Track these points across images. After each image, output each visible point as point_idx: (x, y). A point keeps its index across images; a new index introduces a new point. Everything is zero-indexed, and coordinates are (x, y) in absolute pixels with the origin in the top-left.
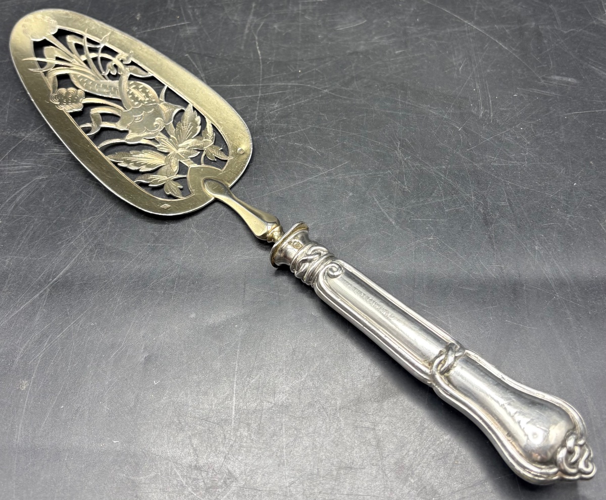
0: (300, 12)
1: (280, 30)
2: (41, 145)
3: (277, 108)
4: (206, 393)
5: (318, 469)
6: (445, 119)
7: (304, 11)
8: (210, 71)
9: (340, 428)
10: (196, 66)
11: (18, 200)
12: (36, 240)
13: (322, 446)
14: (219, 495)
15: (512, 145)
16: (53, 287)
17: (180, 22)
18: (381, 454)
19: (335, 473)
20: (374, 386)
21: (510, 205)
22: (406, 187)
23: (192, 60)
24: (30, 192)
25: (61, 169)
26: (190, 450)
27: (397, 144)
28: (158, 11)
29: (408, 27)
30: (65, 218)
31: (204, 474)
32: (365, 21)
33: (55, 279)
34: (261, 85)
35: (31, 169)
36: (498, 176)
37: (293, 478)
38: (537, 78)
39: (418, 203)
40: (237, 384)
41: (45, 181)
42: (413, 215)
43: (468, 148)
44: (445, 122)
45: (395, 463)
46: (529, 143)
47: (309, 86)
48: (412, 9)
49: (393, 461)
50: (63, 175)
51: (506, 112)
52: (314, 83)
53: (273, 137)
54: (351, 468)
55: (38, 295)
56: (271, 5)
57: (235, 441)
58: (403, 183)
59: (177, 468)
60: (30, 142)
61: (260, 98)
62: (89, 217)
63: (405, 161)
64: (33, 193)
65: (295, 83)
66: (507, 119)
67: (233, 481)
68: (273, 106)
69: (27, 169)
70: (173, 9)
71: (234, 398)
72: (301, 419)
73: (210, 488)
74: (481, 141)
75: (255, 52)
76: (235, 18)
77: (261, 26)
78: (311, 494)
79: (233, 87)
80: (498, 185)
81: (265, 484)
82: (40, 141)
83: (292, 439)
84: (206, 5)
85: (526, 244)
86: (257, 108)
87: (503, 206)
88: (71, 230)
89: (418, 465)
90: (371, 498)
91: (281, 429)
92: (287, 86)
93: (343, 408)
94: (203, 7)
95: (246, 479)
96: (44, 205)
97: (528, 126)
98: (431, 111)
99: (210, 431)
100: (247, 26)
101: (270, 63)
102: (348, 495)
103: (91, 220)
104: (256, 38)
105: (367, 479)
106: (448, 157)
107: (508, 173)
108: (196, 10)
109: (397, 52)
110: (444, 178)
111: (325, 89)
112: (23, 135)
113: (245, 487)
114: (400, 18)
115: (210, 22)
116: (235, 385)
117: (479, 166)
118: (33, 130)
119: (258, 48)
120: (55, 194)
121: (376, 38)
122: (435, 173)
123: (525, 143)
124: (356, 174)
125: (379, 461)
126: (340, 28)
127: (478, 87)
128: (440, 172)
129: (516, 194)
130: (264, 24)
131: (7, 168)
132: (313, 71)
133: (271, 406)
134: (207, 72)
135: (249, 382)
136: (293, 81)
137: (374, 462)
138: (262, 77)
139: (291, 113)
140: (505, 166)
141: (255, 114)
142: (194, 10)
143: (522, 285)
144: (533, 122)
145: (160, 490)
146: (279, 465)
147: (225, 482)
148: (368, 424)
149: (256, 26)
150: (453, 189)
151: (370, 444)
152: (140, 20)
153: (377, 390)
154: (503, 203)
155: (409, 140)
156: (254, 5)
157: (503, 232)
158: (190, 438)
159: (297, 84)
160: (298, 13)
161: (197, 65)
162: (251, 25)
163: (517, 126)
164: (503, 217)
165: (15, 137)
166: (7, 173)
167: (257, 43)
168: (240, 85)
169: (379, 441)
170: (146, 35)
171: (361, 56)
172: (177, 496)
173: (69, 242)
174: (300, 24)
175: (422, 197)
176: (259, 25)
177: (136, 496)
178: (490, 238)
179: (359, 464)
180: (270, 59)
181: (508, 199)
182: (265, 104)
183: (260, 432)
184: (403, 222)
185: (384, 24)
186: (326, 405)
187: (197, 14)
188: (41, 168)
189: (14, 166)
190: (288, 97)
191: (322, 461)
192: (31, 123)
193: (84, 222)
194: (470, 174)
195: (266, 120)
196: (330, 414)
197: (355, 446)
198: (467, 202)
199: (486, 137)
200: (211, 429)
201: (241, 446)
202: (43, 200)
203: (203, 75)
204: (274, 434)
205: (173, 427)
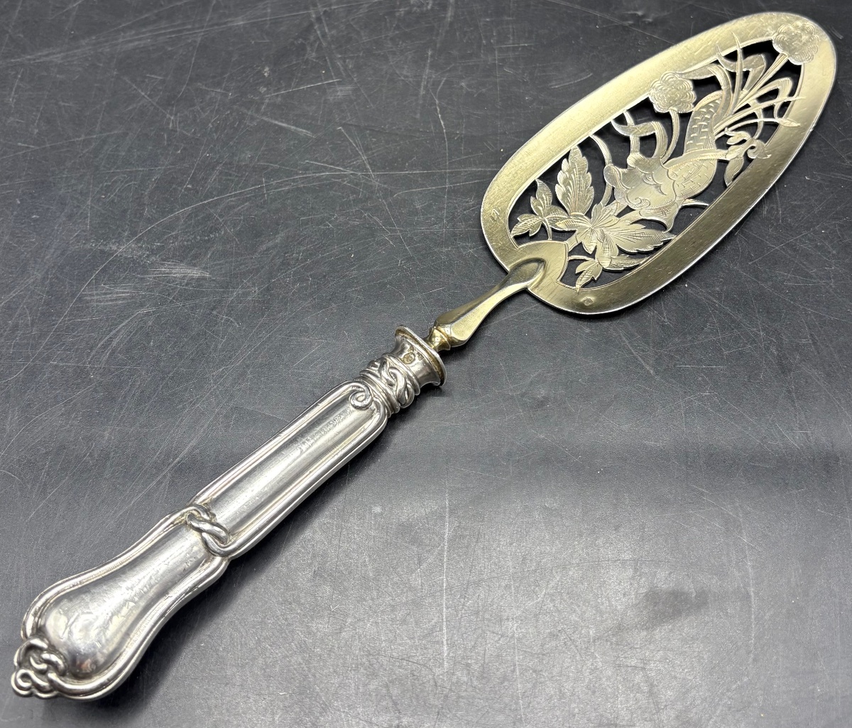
0: (497, 62)
1: (469, 90)
2: (142, 263)
3: (474, 205)
4: (404, 622)
7: (503, 60)
8: (374, 151)
9: (596, 668)
10: (354, 145)
11: (114, 344)
12: (145, 403)
13: (573, 695)
15: (811, 255)
16: (176, 471)
17: (326, 80)
18: (657, 704)
20: (639, 608)
21: (814, 343)
22: (666, 320)
23: (347, 136)
24: (131, 332)
25: (174, 298)
26: (387, 704)
28: (295, 62)
30: (184, 370)
32: (591, 74)
33: (178, 459)
34: (448, 171)
35: (130, 299)
36: (795, 301)
38: (840, 158)
39: (684, 342)
40: (447, 608)
41: (151, 315)
42: (678, 360)
43: (751, 261)
45: (677, 717)
46: (834, 252)
49: (673, 714)
50: (178, 307)
51: (800, 207)
53: (470, 248)
55: (154, 483)
56: (455, 53)
57: (450, 690)
58: (661, 313)
60: (126, 258)
61: (448, 191)
62: (220, 367)
64: (136, 334)
65: (496, 168)
66: (803, 218)
68: (468, 202)
69: (124, 299)
70: (314, 60)
71: (445, 628)
72: (541, 656)
74: (768, 250)
75: (437, 122)
76: (405, 72)
77: (442, 83)
79: (408, 174)
80: (795, 314)
82: (140, 257)
83: (529, 686)
84: (361, 54)
85: (839, 400)
86: (445, 206)
87: (804, 345)
88: (195, 387)
89: (708, 720)
91: (513, 671)
92: (486, 172)
93: (598, 639)
94: (358, 57)
96: (153, 351)
97: (831, 227)
99: (414, 675)
100: (423, 84)
101: (459, 138)
103: (223, 371)
104: (437, 102)
106: (721, 274)
107: (809, 296)
108: (347, 61)
110: (719, 305)
112: (114, 248)
115: (369, 79)
116: (445, 610)
117: (767, 287)
118: (128, 241)
119: (440, 116)
120: (168, 334)
122: (706, 298)
123: (829, 252)
125: (654, 714)
126: (555, 85)
128: (713, 296)
129: (822, 327)
130: (446, 81)
131: (95, 298)
133: (496, 639)
134: (370, 152)
135: (464, 605)
136: (493, 165)
137: (647, 715)
138: (449, 160)
140: (804, 286)
141: (442, 215)
142: (345, 62)
143: (837, 459)
144: (838, 222)
146: (514, 723)
148: (633, 662)
149: (436, 84)
150: (733, 321)
151: (639, 690)
152: (269, 76)
153: (645, 612)
154: (804, 341)
156: (430, 53)
157: (807, 382)
158: (386, 686)
160: (495, 64)
161: (355, 143)
162: (428, 83)
163: (817, 228)
164: (804, 361)
165: (102, 252)
166: (95, 304)
167: (438, 109)
168: (418, 172)
169: (652, 685)
170: (279, 99)
173: (194, 404)
174: (498, 80)
175: (690, 334)
176: (440, 82)
178: (789, 392)
179: (626, 718)
180: (458, 132)
181: (811, 335)
182: (456, 200)
183: (485, 675)
184: (665, 370)
186: (575, 637)
187: (350, 66)
188: (144, 296)
189: (105, 294)
191: (574, 716)
192: (124, 231)
193: (213, 376)
194: (755, 299)
195: (459, 224)
196: (581, 649)
197: (619, 693)
198: (754, 340)
199: (773, 244)
200: (415, 673)
201: (459, 697)
202: (152, 343)
203: (364, 158)
204: (505, 678)
205: (362, 670)
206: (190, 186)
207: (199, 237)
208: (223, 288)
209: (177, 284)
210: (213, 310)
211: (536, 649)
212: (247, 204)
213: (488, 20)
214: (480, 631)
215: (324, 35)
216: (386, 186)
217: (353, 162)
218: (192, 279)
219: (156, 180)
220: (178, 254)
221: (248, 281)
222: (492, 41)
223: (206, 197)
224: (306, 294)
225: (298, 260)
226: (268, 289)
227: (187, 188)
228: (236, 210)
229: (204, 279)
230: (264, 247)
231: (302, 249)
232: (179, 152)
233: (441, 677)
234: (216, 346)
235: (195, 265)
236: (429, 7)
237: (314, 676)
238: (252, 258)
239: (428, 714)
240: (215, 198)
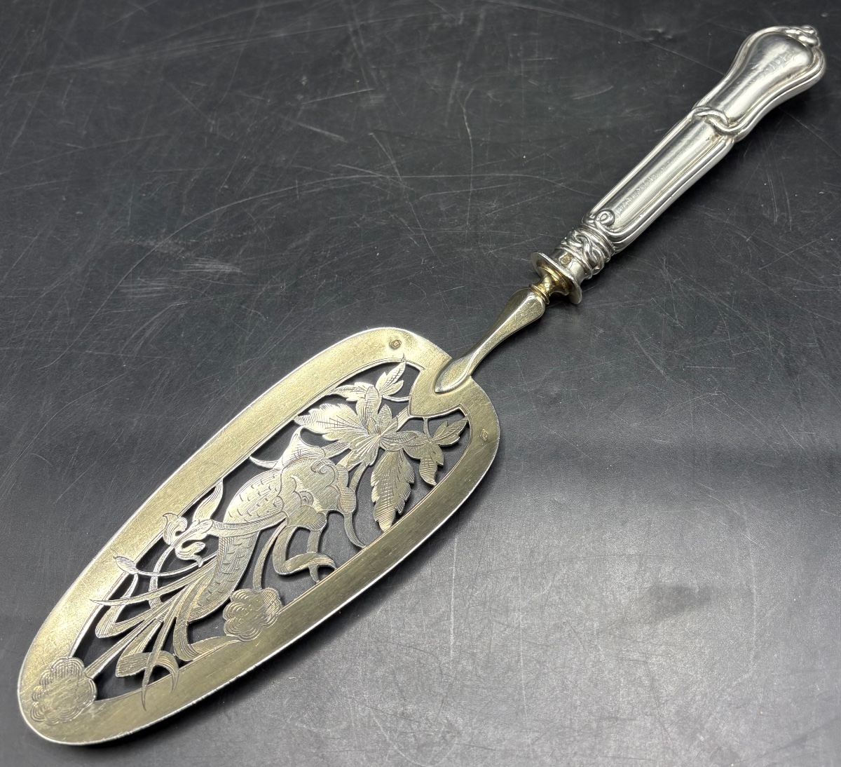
0: (522, 74)
1: (495, 100)
2: (177, 259)
3: (496, 209)
4: (413, 610)
5: (571, 719)
6: (727, 225)
7: (528, 73)
8: (402, 156)
9: (599, 661)
10: (384, 150)
11: (147, 335)
12: (174, 392)
13: (575, 686)
14: (436, 755)
15: (820, 262)
17: (361, 88)
18: (657, 698)
19: (594, 725)
20: (643, 602)
21: (821, 347)
22: (677, 322)
23: (378, 141)
24: (163, 324)
25: (205, 292)
26: (393, 691)
27: (662, 260)
28: (331, 72)
29: (670, 96)
30: (212, 361)
31: (414, 726)
32: (612, 87)
34: (472, 175)
35: (165, 292)
36: (803, 306)
37: (537, 732)
39: (694, 344)
40: (456, 598)
41: (183, 308)
42: (688, 361)
43: (761, 266)
44: (727, 228)
45: (678, 713)
47: (538, 177)
48: (676, 71)
49: (673, 709)
50: (209, 301)
51: (810, 216)
52: (544, 173)
53: (491, 249)
54: (617, 719)
56: (483, 65)
57: (456, 678)
58: (672, 315)
59: (377, 717)
60: (162, 254)
61: (472, 195)
62: (246, 359)
63: (674, 284)
64: (168, 325)
65: (519, 173)
66: (812, 226)
67: (455, 736)
68: (490, 205)
69: (159, 292)
70: (350, 71)
71: (452, 618)
72: (545, 647)
73: (423, 745)
74: (778, 257)
75: (463, 129)
76: (435, 83)
77: (470, 94)
78: (563, 756)
79: (435, 178)
80: (803, 319)
81: (499, 741)
82: (176, 252)
83: (533, 676)
84: (394, 65)
86: (469, 209)
87: (811, 348)
88: (222, 378)
89: (709, 716)
90: (646, 762)
91: (518, 661)
92: (508, 177)
93: (601, 632)
94: (391, 68)
95: (473, 733)
96: (183, 343)
97: (839, 236)
98: (706, 213)
99: (420, 663)
100: (451, 94)
101: (483, 145)
102: (614, 758)
103: (249, 363)
104: (464, 110)
105: (638, 735)
106: (733, 279)
107: (817, 302)
108: (381, 71)
109: (657, 130)
110: (729, 309)
111: (560, 182)
112: (152, 243)
113: (472, 744)
114: (659, 83)
115: (401, 89)
116: (453, 599)
117: (776, 292)
118: (165, 237)
119: (466, 124)
120: (198, 327)
121: (627, 111)
122: (716, 301)
123: (838, 260)
124: (608, 303)
125: (654, 709)
126: (577, 97)
127: (770, 180)
128: (724, 300)
129: (829, 332)
130: (474, 91)
131: (132, 290)
132: (543, 157)
133: (502, 629)
134: (399, 157)
135: (472, 595)
136: (516, 171)
138: (474, 165)
139: (514, 216)
140: (813, 292)
141: (466, 217)
142: (379, 72)
145: (355, 747)
147: (444, 737)
148: (636, 656)
149: (464, 93)
150: (743, 325)
151: (641, 685)
152: (306, 85)
153: (648, 607)
154: (811, 345)
155: (678, 254)
156: (459, 65)
157: (813, 385)
158: (393, 673)
159: (521, 175)
160: (520, 76)
161: (385, 148)
162: (456, 92)
163: (826, 236)
164: (811, 364)
165: (141, 247)
166: (131, 297)
167: (465, 118)
168: (443, 176)
169: (653, 680)
170: (315, 106)
171: (607, 136)
172: (378, 757)
173: (220, 394)
174: (523, 91)
175: (700, 336)
176: (467, 92)
177: (323, 757)
178: (795, 393)
179: (627, 712)
180: (483, 139)
181: (818, 339)
182: (479, 203)
183: (489, 665)
184: (675, 370)
185: (638, 91)
186: (579, 629)
187: (384, 77)
188: (178, 290)
189: (141, 287)
190: (510, 193)
191: (576, 708)
192: (162, 228)
193: (239, 367)
194: (764, 304)
195: (480, 226)
196: (585, 641)
197: (620, 686)
198: (762, 343)
199: (784, 251)
200: (422, 661)
201: (464, 686)
202: (182, 335)
203: (393, 162)
204: (509, 668)
205: (370, 657)
206: (226, 187)
207: (232, 235)
208: (253, 283)
209: (209, 279)
210: (242, 304)
211: (541, 641)
212: (279, 204)
213: (515, 35)
214: (486, 621)
215: (360, 47)
216: (412, 189)
217: (382, 165)
218: (224, 274)
219: (194, 180)
220: (212, 250)
221: (277, 277)
222: (518, 55)
223: (241, 197)
224: (332, 290)
225: (325, 257)
226: (296, 285)
227: (223, 188)
228: (269, 210)
229: (235, 274)
230: (294, 245)
231: (330, 247)
232: (218, 154)
233: (447, 665)
234: (243, 339)
235: (227, 261)
236: (460, 22)
237: (324, 661)
238: (282, 255)
239: (433, 702)
240: (250, 198)
